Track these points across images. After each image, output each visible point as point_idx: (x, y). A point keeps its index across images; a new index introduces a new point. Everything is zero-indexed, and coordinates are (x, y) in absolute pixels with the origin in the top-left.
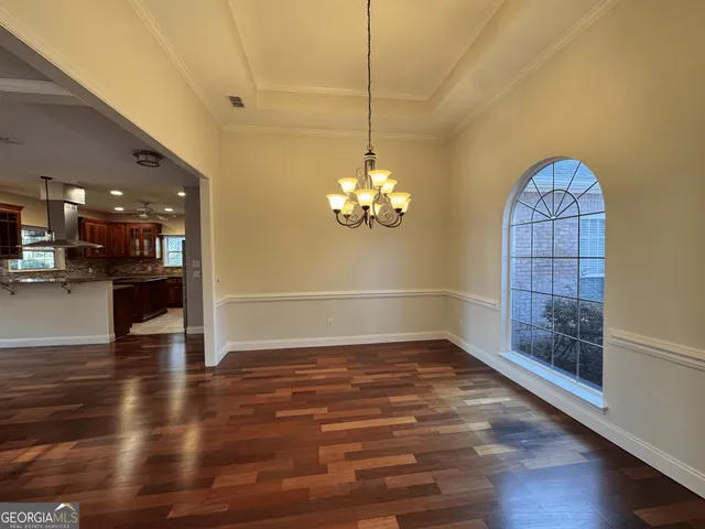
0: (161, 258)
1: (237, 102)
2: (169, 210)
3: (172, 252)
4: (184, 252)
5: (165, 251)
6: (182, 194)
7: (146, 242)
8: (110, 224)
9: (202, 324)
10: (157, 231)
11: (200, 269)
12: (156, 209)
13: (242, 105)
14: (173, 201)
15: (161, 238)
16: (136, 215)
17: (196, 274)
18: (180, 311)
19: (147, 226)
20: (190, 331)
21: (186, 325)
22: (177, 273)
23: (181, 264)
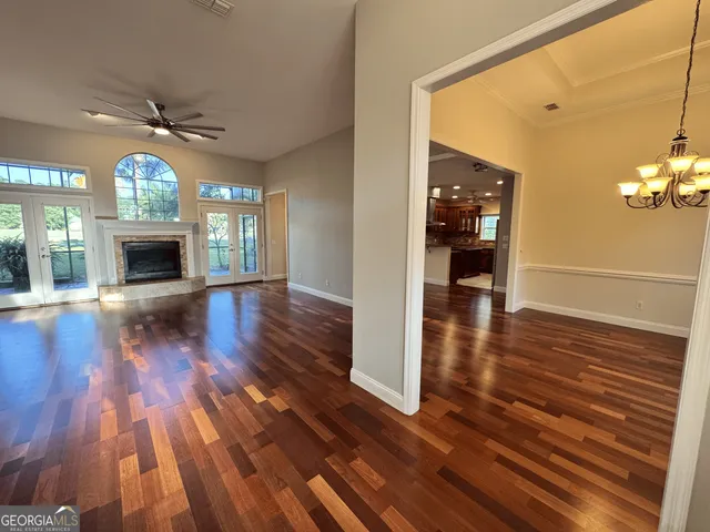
0: (479, 233)
1: (552, 107)
2: (488, 194)
3: (487, 229)
4: (497, 229)
5: (482, 227)
6: (500, 182)
7: (469, 221)
8: (449, 208)
9: (505, 285)
10: (477, 212)
11: (508, 242)
12: (479, 195)
13: (557, 107)
14: (493, 188)
15: (480, 217)
16: (466, 200)
17: (505, 246)
18: (490, 276)
19: (470, 208)
20: (496, 289)
21: (493, 284)
22: (490, 246)
23: (494, 238)
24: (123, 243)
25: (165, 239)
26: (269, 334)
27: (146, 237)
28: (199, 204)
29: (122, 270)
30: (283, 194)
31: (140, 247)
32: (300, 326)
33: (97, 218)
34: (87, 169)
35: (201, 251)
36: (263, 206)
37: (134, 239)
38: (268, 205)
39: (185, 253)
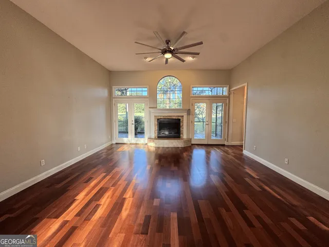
24: (158, 119)
25: (174, 118)
26: (223, 211)
27: (167, 117)
28: (192, 99)
29: (156, 132)
30: (244, 87)
31: (164, 121)
32: (261, 213)
33: (150, 108)
34: (148, 86)
35: (191, 124)
36: (229, 97)
37: (162, 117)
38: (232, 96)
39: (183, 125)
